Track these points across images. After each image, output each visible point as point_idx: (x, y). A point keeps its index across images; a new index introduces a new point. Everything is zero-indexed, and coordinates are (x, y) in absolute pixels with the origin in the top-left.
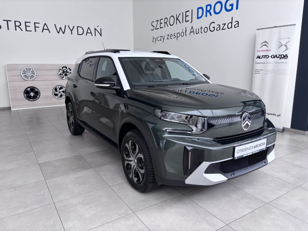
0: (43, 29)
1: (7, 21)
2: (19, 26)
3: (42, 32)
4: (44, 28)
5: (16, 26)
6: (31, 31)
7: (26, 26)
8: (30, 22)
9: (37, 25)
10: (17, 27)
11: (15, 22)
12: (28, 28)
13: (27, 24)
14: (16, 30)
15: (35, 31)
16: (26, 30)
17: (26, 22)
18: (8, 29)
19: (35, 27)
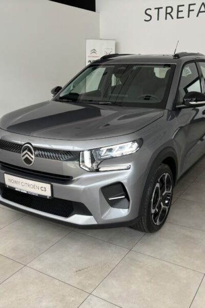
0: (199, 12)
1: (158, 9)
2: (169, 14)
3: (197, 16)
4: (201, 10)
5: (167, 13)
6: (183, 17)
7: (178, 11)
8: (183, 5)
9: (192, 7)
10: (168, 15)
11: (167, 8)
12: (180, 15)
13: (180, 9)
14: (166, 19)
15: (189, 17)
16: (178, 18)
17: (178, 6)
18: (158, 19)
19: (189, 11)
